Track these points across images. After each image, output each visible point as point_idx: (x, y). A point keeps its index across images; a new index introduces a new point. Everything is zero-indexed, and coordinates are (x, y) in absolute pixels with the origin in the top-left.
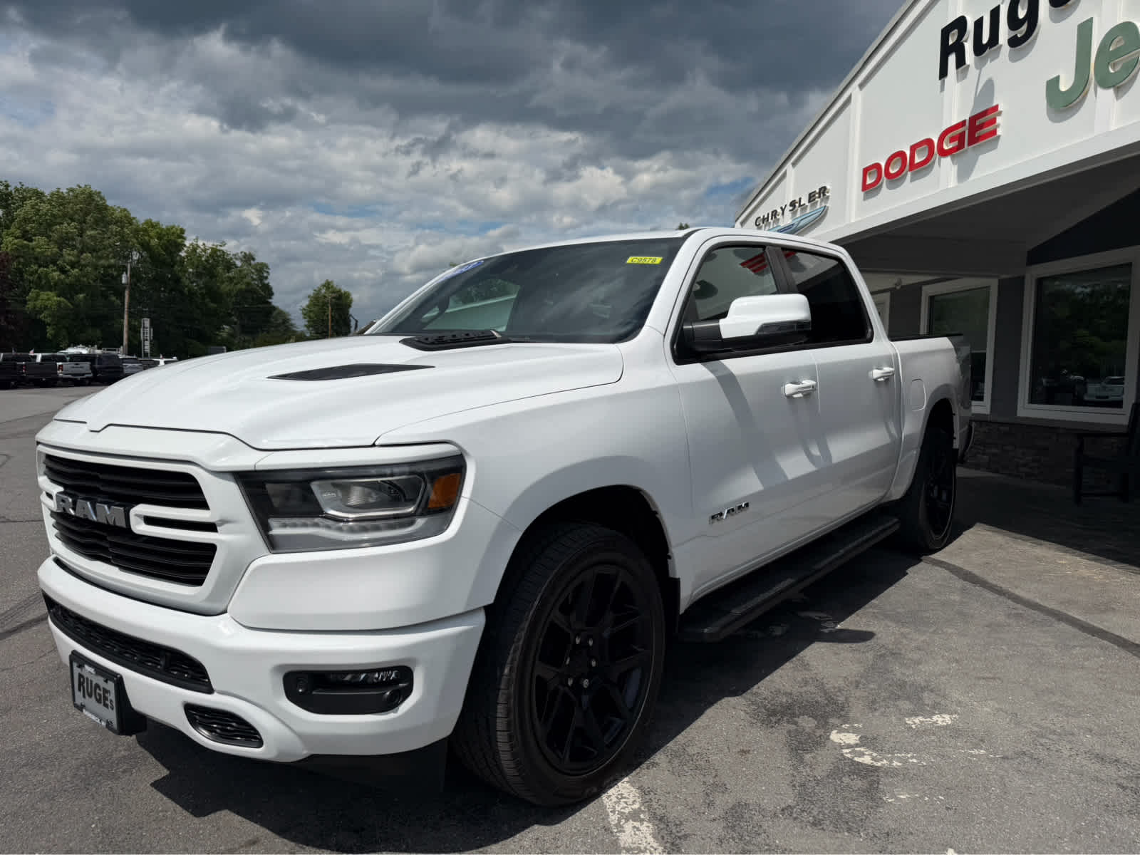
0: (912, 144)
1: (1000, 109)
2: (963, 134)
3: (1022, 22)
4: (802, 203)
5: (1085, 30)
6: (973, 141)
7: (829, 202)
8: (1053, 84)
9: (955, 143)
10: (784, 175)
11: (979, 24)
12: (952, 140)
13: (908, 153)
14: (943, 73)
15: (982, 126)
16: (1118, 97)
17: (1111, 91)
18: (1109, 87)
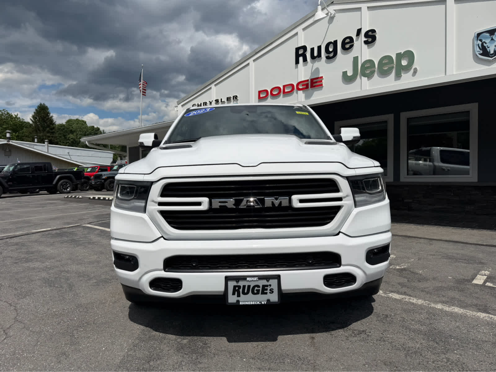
0: (284, 85)
1: (323, 78)
2: (308, 84)
3: (331, 52)
4: (222, 101)
5: (356, 59)
6: (312, 86)
7: (238, 101)
8: (345, 73)
9: (305, 87)
10: (211, 88)
11: (312, 50)
12: (303, 85)
13: (282, 88)
14: (297, 62)
15: (316, 82)
16: (368, 80)
17: (367, 78)
18: (366, 77)
